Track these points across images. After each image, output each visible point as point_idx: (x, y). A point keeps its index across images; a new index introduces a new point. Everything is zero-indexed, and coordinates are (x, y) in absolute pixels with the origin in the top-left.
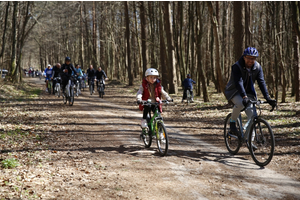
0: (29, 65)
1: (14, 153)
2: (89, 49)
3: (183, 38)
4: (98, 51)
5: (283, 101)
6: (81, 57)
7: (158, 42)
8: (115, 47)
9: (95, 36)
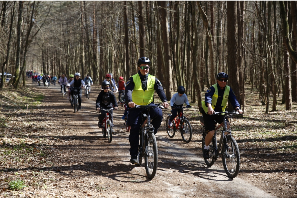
0: (32, 68)
1: (20, 172)
2: (90, 54)
3: (180, 45)
4: (98, 56)
5: (274, 110)
6: (81, 61)
7: (155, 48)
8: (115, 53)
9: (95, 42)
